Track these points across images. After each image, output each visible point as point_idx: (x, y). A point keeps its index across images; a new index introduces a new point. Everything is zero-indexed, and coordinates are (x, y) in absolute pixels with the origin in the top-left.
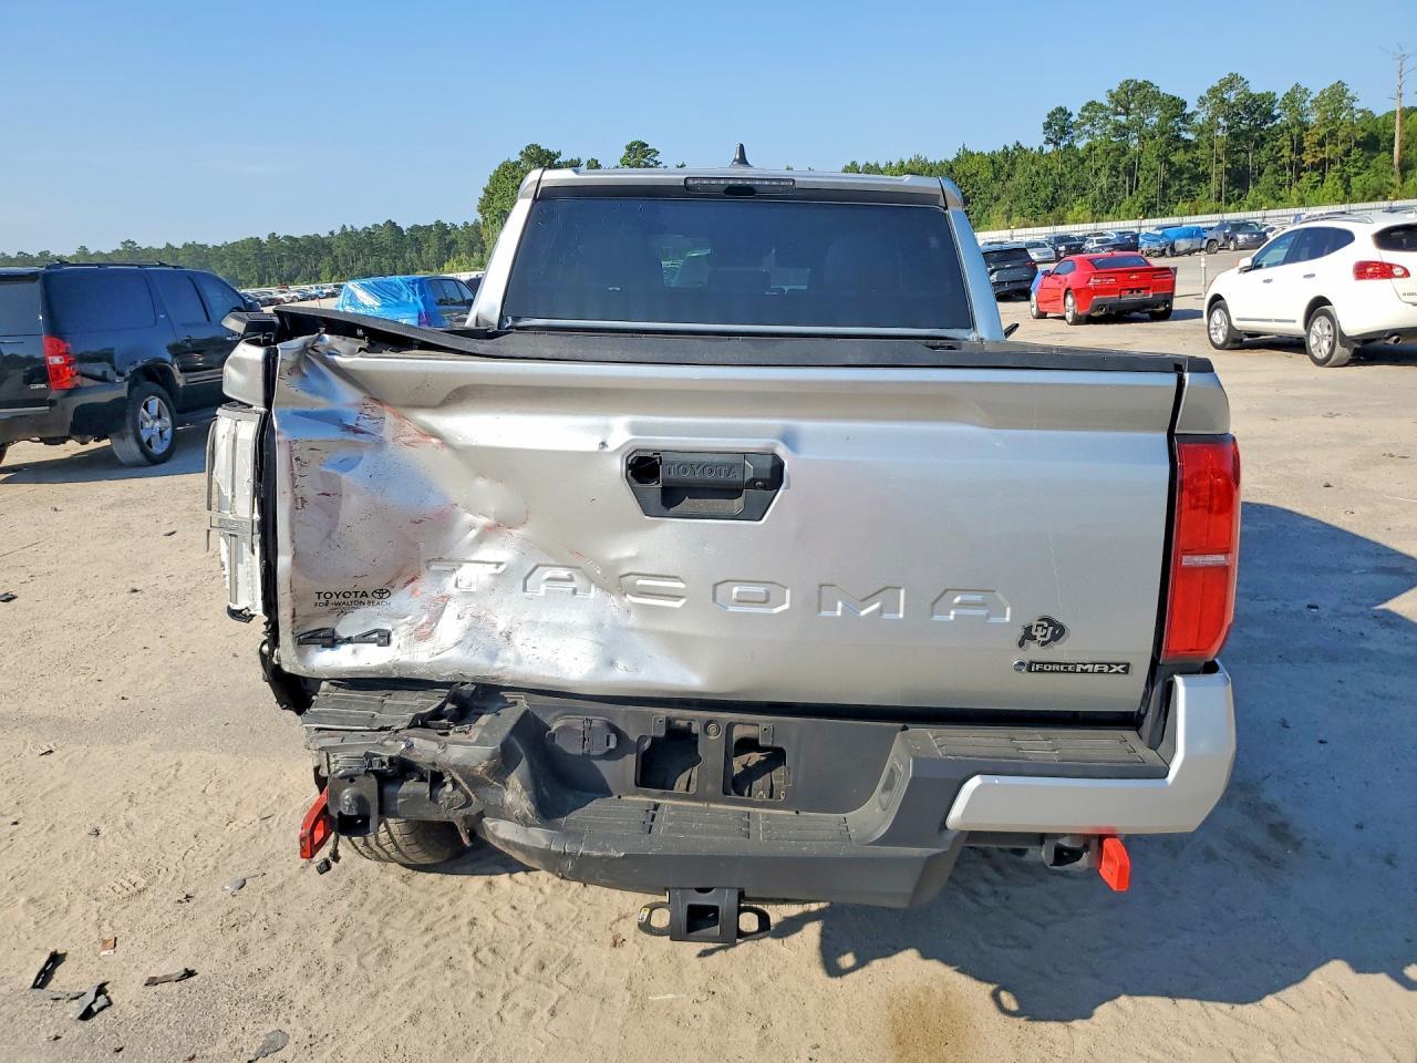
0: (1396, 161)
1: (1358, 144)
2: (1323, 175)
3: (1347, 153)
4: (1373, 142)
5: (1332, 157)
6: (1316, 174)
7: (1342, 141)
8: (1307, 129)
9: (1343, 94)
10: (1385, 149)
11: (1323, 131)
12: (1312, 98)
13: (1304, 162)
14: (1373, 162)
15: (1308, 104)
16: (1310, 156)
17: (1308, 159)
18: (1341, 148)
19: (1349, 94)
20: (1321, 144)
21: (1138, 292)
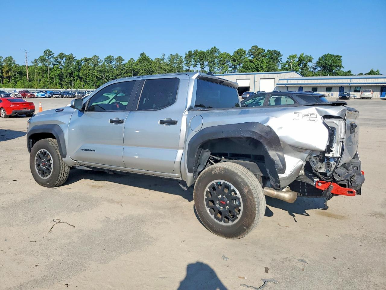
0: (28, 79)
1: (18, 73)
2: (9, 80)
3: (15, 75)
4: (21, 73)
5: (11, 76)
6: (7, 79)
7: (13, 72)
8: (3, 67)
9: (12, 59)
10: (24, 75)
11: (8, 69)
12: (3, 59)
13: (3, 76)
14: (22, 78)
15: (2, 61)
16: (5, 74)
17: (5, 76)
18: (13, 74)
19: (14, 60)
20: (8, 72)
21: (26, 109)
